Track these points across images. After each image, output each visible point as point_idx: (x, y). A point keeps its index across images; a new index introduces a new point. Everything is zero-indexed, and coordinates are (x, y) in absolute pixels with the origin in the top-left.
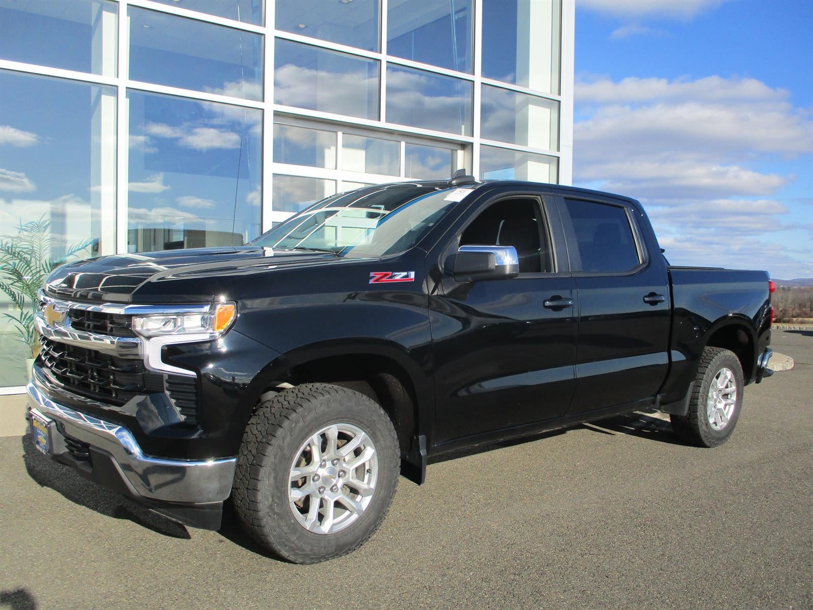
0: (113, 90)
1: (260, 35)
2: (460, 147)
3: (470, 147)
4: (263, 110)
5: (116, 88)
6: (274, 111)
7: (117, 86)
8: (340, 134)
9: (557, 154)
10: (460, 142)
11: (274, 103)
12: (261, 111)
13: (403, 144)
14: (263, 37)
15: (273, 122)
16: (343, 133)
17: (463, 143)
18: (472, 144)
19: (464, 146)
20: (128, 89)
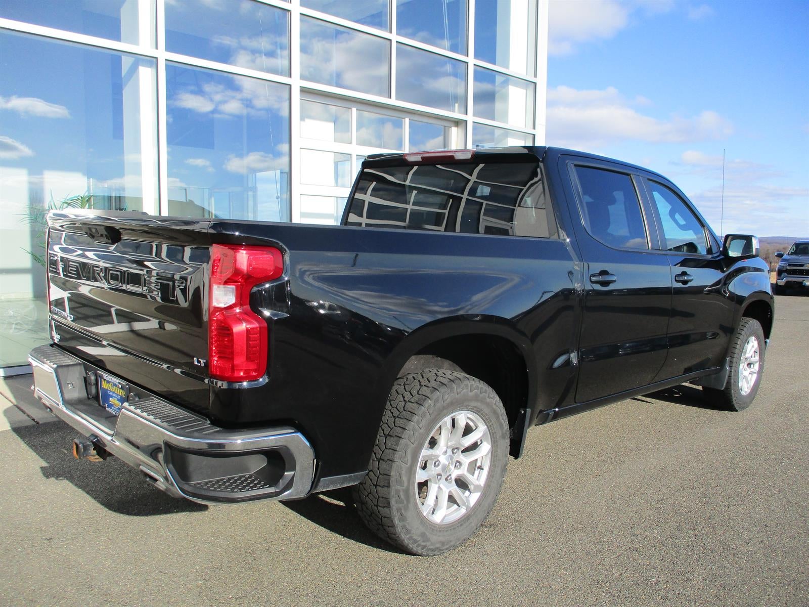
0: (152, 61)
1: (284, 12)
2: (453, 124)
3: (464, 124)
4: (290, 85)
5: (155, 60)
6: (300, 87)
7: (157, 58)
8: (354, 110)
9: (533, 132)
10: (454, 120)
11: (301, 79)
12: (288, 87)
13: (407, 120)
14: (288, 14)
15: (299, 98)
16: (357, 110)
17: (456, 120)
18: (466, 121)
19: (457, 123)
20: (167, 62)
